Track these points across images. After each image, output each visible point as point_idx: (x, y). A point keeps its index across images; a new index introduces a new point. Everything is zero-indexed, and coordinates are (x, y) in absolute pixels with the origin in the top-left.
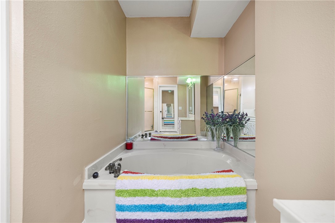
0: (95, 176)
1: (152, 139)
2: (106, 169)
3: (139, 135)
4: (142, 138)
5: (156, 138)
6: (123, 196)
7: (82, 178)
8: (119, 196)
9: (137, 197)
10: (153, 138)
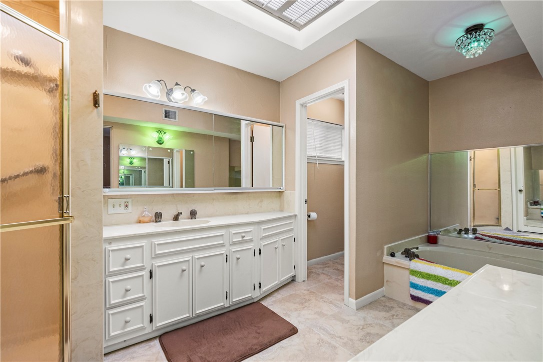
0: (393, 255)
1: (476, 238)
2: (402, 254)
3: (455, 230)
4: (458, 234)
5: (485, 238)
6: (416, 276)
7: (382, 253)
8: (413, 275)
9: (429, 281)
10: (481, 236)
